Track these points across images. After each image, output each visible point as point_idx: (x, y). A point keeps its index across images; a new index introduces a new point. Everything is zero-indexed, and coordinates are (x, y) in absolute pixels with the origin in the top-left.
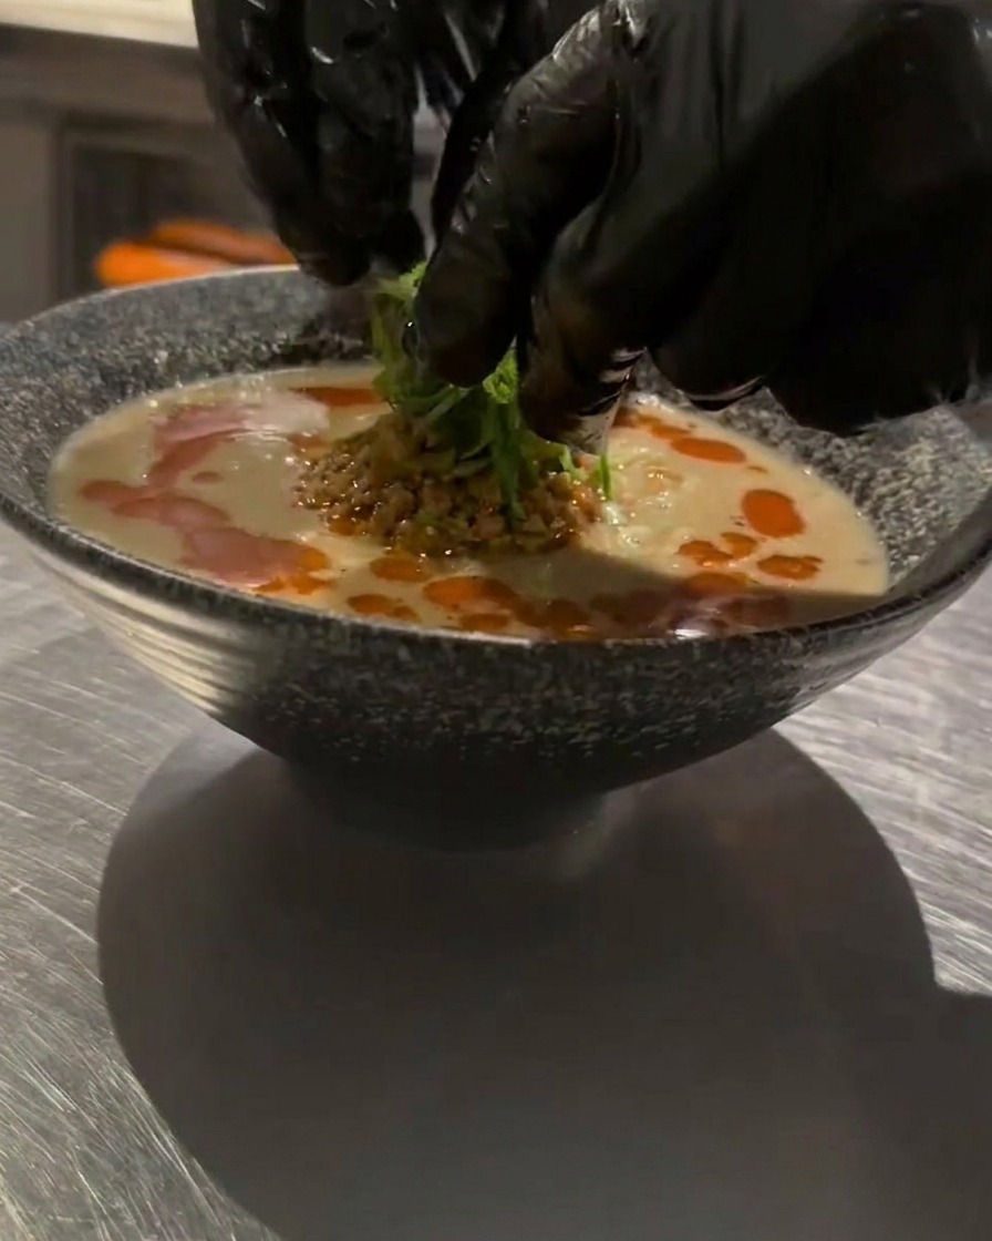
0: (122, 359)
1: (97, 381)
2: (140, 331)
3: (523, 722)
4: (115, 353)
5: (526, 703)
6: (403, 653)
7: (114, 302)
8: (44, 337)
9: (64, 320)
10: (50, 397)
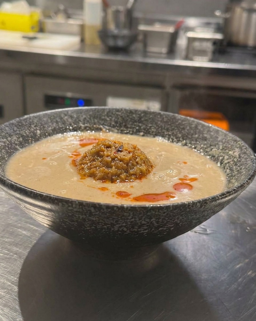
0: (28, 133)
1: (21, 139)
2: (33, 126)
3: (126, 228)
4: (26, 132)
5: (126, 223)
6: (93, 210)
7: (26, 119)
8: (7, 128)
9: (13, 124)
10: (8, 144)
